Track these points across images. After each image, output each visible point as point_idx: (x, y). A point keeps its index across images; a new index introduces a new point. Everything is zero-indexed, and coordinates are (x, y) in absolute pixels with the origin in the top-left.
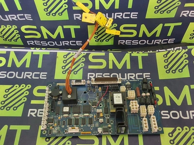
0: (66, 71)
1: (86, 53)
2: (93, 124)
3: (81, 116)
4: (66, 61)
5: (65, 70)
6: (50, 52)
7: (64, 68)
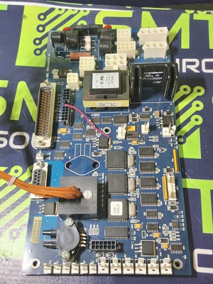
0: (41, 50)
1: (89, 10)
2: (154, 146)
3: (132, 172)
4: (44, 26)
5: (40, 47)
6: (9, 6)
7: (37, 42)
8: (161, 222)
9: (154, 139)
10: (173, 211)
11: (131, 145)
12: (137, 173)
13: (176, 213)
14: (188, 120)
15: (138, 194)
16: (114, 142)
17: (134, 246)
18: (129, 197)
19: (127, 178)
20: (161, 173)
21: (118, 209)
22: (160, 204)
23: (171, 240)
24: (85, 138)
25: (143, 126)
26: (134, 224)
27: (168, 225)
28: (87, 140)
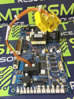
2: (54, 55)
8: (59, 77)
9: (54, 53)
10: (63, 73)
11: (47, 55)
12: (49, 62)
13: (64, 74)
14: (64, 47)
15: (50, 68)
16: (41, 54)
17: (50, 84)
18: (47, 69)
19: (46, 64)
20: (58, 62)
21: (44, 72)
22: (58, 71)
23: (63, 82)
24: (31, 53)
25: (50, 50)
26: (49, 77)
27: (61, 77)
28: (32, 54)
